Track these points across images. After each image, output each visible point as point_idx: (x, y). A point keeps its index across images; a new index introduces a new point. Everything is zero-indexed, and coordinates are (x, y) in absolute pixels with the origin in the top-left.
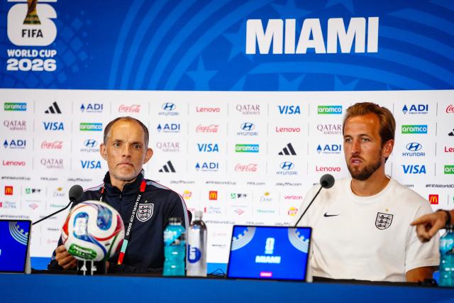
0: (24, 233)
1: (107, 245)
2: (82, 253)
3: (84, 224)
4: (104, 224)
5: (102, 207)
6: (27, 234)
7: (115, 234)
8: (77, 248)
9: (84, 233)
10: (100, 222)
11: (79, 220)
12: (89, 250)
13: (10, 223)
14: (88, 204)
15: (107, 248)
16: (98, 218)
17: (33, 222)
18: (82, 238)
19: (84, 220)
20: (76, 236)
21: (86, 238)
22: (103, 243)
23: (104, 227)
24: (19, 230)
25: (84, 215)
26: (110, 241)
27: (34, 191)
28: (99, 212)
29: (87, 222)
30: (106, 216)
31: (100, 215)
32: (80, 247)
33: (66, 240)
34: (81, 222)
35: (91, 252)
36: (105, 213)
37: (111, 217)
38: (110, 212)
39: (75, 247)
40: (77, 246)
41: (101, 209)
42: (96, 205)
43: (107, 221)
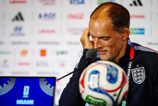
0: (51, 87)
1: (115, 95)
2: (96, 102)
3: (96, 79)
4: (112, 79)
5: (111, 66)
6: (53, 87)
7: (121, 87)
8: (92, 98)
9: (96, 86)
10: (109, 78)
11: (92, 76)
12: (101, 99)
13: (40, 79)
14: (99, 64)
15: (115, 98)
16: (108, 74)
17: (58, 78)
18: (95, 90)
19: (96, 76)
20: (90, 89)
21: (98, 90)
22: (111, 94)
23: (112, 81)
24: (47, 84)
25: (96, 72)
26: (117, 92)
27: (62, 53)
28: (108, 70)
29: (99, 78)
30: (114, 73)
31: (109, 72)
32: (94, 98)
33: (83, 92)
34: (94, 78)
35: (102, 101)
36: (113, 70)
37: (117, 74)
38: (117, 70)
39: (90, 98)
40: (91, 97)
41: (110, 68)
42: (106, 64)
43: (114, 76)
